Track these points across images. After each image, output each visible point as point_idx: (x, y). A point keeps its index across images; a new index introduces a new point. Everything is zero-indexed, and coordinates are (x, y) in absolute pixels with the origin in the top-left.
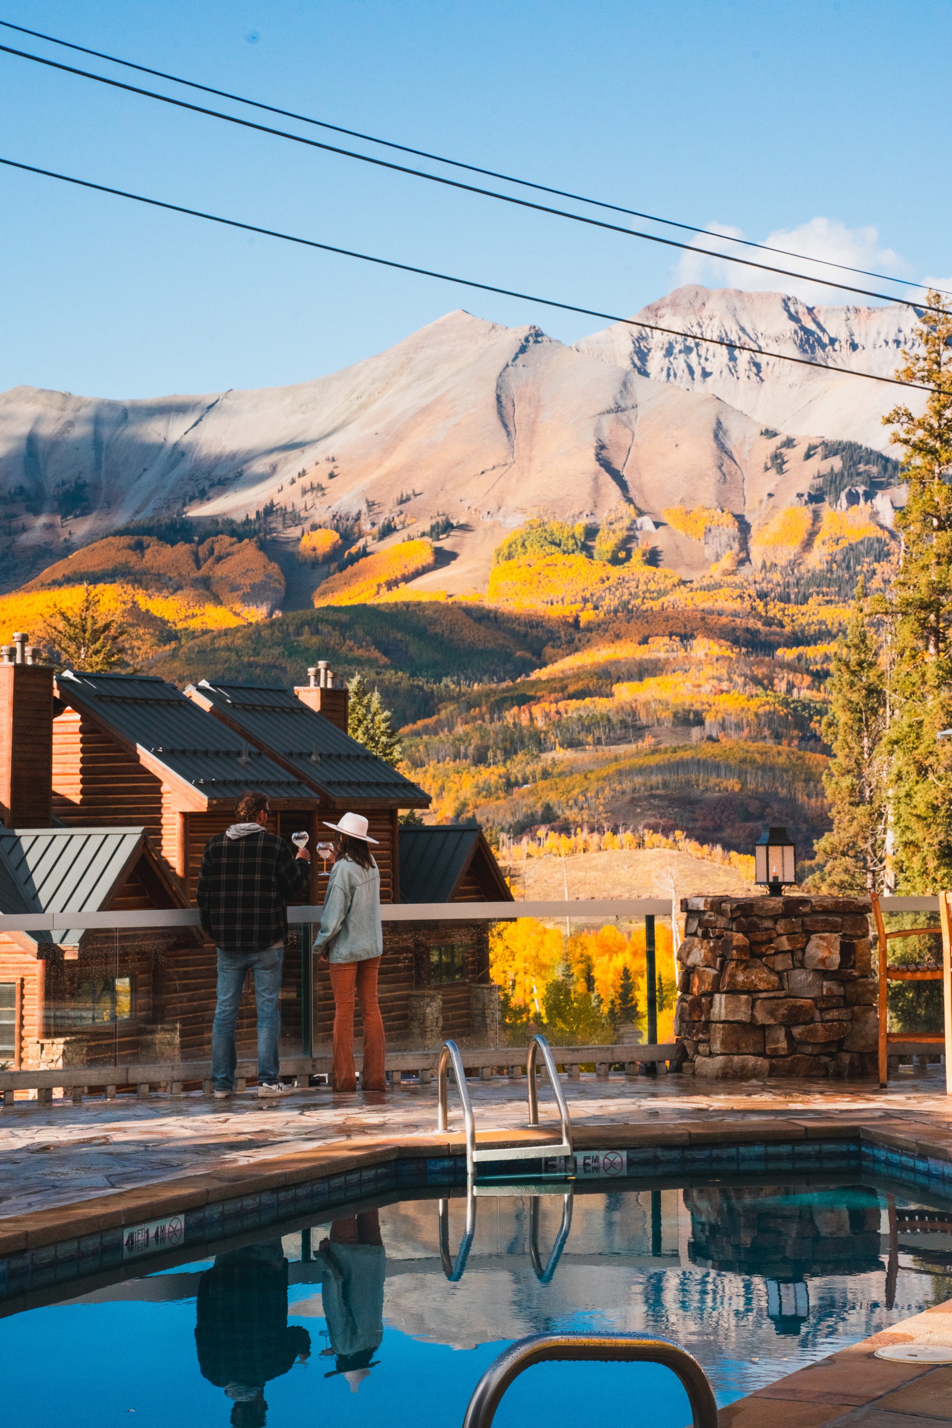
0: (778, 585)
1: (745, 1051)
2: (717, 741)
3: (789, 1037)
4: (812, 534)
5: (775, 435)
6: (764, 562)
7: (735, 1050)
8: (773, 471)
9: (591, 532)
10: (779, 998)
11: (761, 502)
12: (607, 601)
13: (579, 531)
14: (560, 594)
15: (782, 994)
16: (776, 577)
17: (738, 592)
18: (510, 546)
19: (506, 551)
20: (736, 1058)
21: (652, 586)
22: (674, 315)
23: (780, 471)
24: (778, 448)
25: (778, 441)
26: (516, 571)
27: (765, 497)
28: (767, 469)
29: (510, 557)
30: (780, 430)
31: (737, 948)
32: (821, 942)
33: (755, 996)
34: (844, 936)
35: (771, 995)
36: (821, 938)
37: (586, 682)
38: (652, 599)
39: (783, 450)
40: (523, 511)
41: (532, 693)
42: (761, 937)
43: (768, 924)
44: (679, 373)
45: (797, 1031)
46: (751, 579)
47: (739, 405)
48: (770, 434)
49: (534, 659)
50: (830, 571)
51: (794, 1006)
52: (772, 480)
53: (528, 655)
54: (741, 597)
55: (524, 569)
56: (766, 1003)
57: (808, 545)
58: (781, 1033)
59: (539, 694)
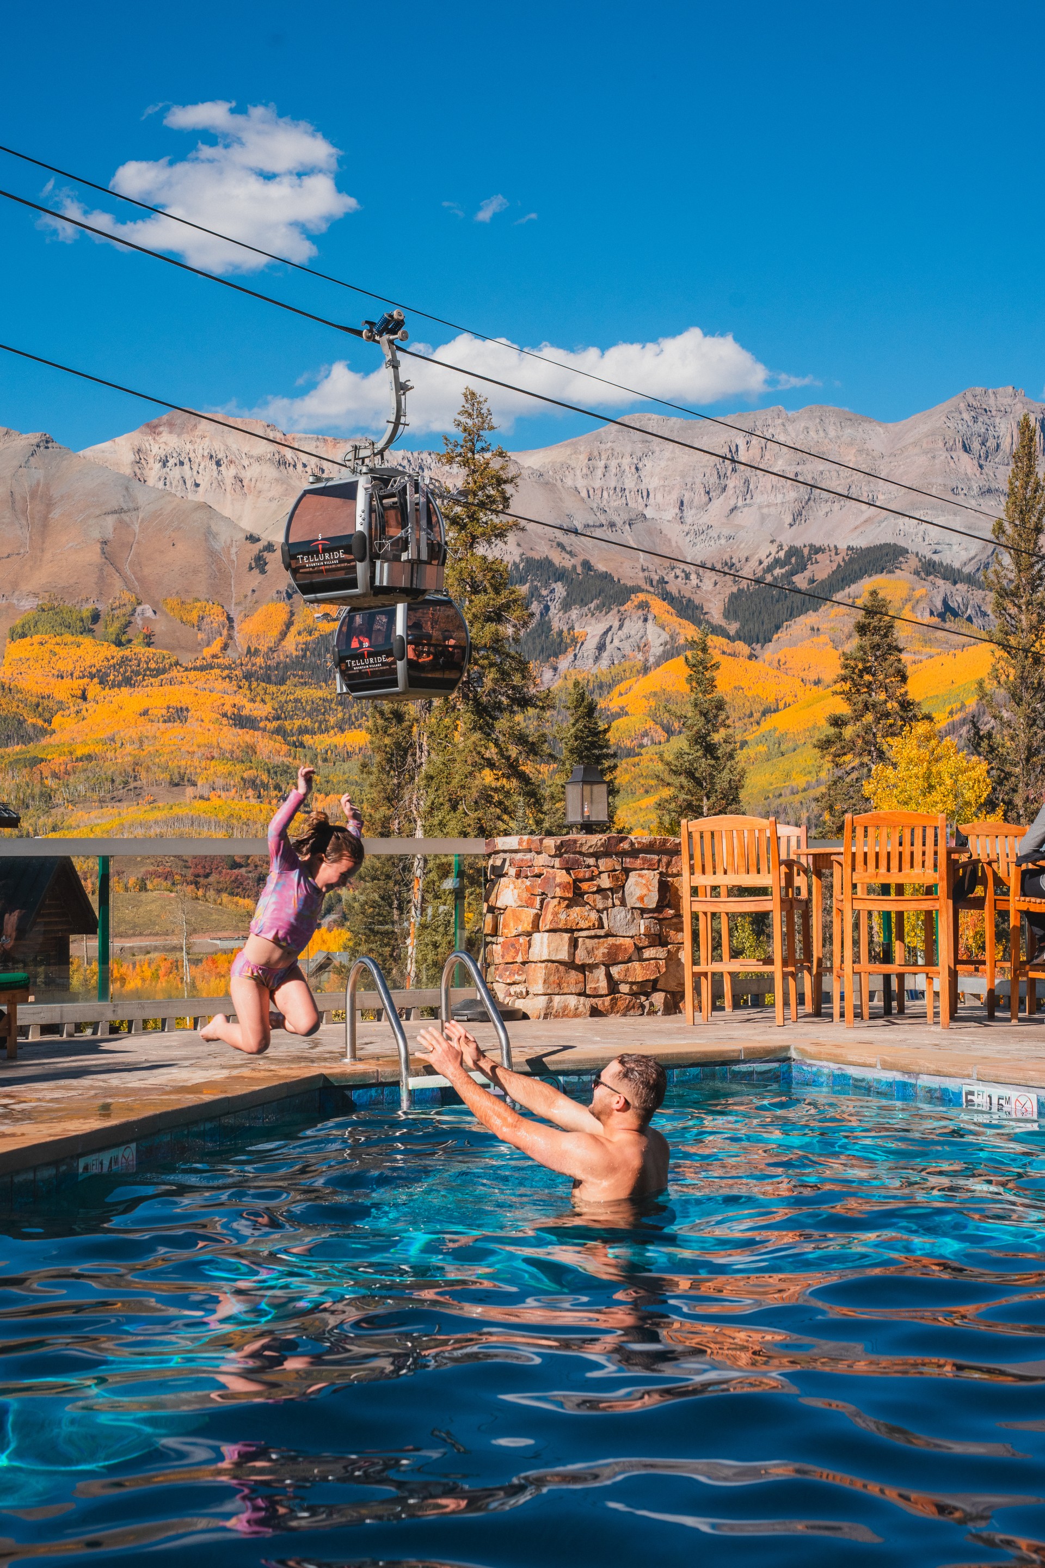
0: (261, 668)
1: (566, 991)
2: (208, 799)
3: (609, 976)
4: (289, 624)
5: (258, 540)
6: (249, 648)
7: (557, 991)
8: (256, 571)
9: (96, 617)
10: (599, 937)
11: (246, 596)
12: (112, 677)
13: (86, 612)
14: (70, 668)
15: (602, 932)
16: (259, 661)
17: (226, 672)
18: (23, 626)
19: (20, 630)
20: (557, 999)
21: (152, 665)
22: (171, 432)
23: (263, 572)
24: (260, 551)
25: (260, 545)
26: (30, 648)
27: (250, 593)
28: (251, 568)
29: (23, 636)
30: (263, 536)
31: (559, 885)
32: (640, 879)
33: (576, 934)
34: (661, 873)
35: (592, 933)
36: (640, 876)
37: (92, 747)
38: (153, 676)
39: (265, 554)
40: (36, 595)
41: (43, 756)
42: (583, 873)
43: (591, 861)
44: (174, 483)
45: (614, 971)
46: (238, 661)
47: (227, 513)
48: (252, 539)
49: (46, 725)
50: (304, 656)
51: (614, 945)
52: (255, 579)
53: (40, 722)
54: (230, 678)
55: (36, 646)
56: (587, 941)
57: (284, 635)
58: (601, 973)
59: (49, 757)
